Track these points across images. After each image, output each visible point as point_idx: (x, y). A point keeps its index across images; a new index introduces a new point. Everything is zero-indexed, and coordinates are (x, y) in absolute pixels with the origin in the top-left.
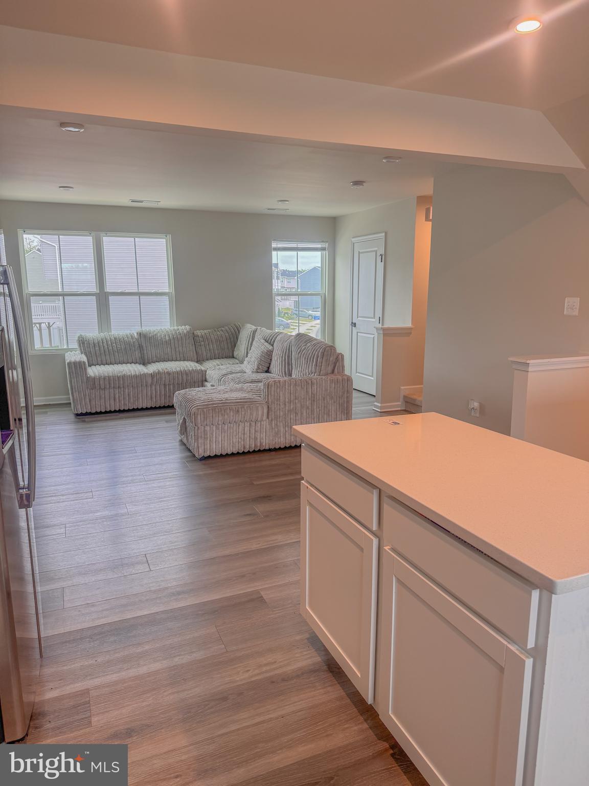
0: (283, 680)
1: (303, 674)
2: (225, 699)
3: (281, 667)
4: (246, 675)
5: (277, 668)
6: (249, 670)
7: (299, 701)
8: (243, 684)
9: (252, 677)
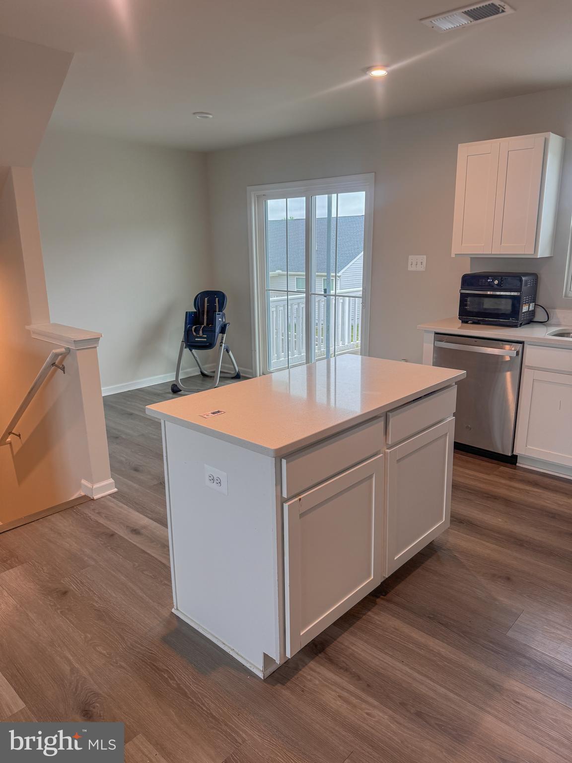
0: (359, 678)
1: (341, 668)
2: (419, 714)
3: (343, 689)
4: (376, 712)
5: (348, 691)
6: (367, 714)
7: (377, 658)
8: (390, 708)
9: (374, 707)
